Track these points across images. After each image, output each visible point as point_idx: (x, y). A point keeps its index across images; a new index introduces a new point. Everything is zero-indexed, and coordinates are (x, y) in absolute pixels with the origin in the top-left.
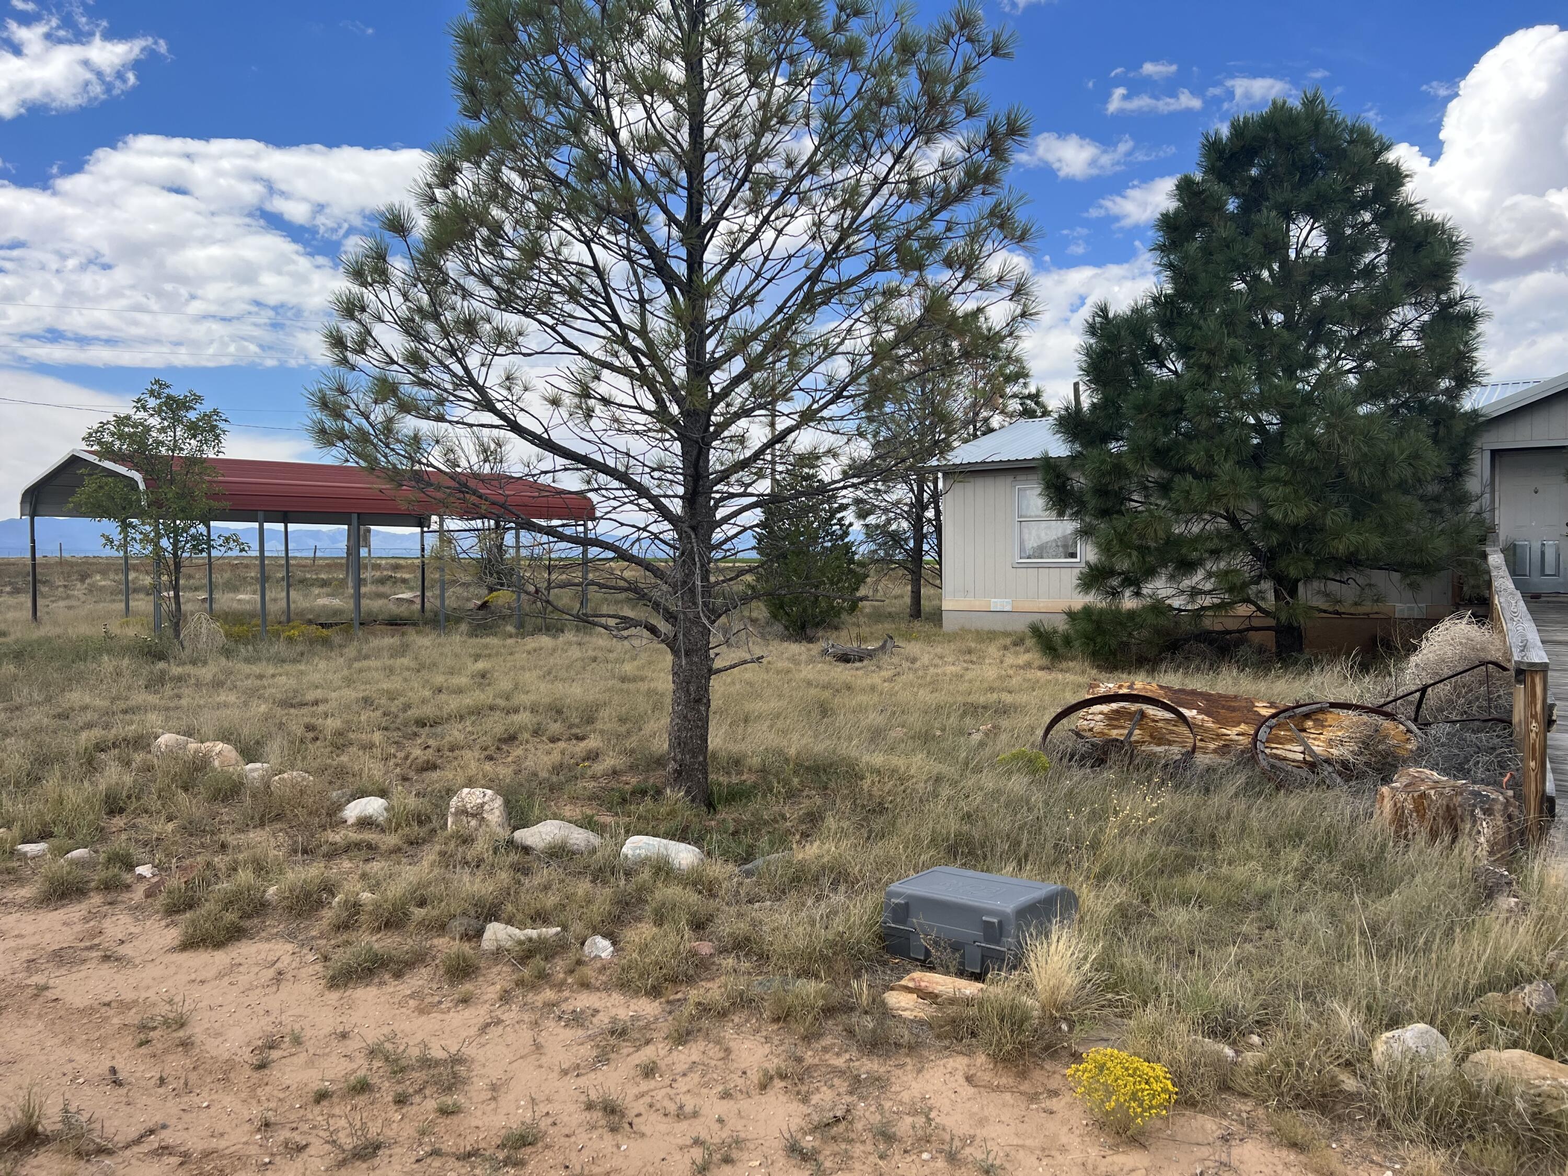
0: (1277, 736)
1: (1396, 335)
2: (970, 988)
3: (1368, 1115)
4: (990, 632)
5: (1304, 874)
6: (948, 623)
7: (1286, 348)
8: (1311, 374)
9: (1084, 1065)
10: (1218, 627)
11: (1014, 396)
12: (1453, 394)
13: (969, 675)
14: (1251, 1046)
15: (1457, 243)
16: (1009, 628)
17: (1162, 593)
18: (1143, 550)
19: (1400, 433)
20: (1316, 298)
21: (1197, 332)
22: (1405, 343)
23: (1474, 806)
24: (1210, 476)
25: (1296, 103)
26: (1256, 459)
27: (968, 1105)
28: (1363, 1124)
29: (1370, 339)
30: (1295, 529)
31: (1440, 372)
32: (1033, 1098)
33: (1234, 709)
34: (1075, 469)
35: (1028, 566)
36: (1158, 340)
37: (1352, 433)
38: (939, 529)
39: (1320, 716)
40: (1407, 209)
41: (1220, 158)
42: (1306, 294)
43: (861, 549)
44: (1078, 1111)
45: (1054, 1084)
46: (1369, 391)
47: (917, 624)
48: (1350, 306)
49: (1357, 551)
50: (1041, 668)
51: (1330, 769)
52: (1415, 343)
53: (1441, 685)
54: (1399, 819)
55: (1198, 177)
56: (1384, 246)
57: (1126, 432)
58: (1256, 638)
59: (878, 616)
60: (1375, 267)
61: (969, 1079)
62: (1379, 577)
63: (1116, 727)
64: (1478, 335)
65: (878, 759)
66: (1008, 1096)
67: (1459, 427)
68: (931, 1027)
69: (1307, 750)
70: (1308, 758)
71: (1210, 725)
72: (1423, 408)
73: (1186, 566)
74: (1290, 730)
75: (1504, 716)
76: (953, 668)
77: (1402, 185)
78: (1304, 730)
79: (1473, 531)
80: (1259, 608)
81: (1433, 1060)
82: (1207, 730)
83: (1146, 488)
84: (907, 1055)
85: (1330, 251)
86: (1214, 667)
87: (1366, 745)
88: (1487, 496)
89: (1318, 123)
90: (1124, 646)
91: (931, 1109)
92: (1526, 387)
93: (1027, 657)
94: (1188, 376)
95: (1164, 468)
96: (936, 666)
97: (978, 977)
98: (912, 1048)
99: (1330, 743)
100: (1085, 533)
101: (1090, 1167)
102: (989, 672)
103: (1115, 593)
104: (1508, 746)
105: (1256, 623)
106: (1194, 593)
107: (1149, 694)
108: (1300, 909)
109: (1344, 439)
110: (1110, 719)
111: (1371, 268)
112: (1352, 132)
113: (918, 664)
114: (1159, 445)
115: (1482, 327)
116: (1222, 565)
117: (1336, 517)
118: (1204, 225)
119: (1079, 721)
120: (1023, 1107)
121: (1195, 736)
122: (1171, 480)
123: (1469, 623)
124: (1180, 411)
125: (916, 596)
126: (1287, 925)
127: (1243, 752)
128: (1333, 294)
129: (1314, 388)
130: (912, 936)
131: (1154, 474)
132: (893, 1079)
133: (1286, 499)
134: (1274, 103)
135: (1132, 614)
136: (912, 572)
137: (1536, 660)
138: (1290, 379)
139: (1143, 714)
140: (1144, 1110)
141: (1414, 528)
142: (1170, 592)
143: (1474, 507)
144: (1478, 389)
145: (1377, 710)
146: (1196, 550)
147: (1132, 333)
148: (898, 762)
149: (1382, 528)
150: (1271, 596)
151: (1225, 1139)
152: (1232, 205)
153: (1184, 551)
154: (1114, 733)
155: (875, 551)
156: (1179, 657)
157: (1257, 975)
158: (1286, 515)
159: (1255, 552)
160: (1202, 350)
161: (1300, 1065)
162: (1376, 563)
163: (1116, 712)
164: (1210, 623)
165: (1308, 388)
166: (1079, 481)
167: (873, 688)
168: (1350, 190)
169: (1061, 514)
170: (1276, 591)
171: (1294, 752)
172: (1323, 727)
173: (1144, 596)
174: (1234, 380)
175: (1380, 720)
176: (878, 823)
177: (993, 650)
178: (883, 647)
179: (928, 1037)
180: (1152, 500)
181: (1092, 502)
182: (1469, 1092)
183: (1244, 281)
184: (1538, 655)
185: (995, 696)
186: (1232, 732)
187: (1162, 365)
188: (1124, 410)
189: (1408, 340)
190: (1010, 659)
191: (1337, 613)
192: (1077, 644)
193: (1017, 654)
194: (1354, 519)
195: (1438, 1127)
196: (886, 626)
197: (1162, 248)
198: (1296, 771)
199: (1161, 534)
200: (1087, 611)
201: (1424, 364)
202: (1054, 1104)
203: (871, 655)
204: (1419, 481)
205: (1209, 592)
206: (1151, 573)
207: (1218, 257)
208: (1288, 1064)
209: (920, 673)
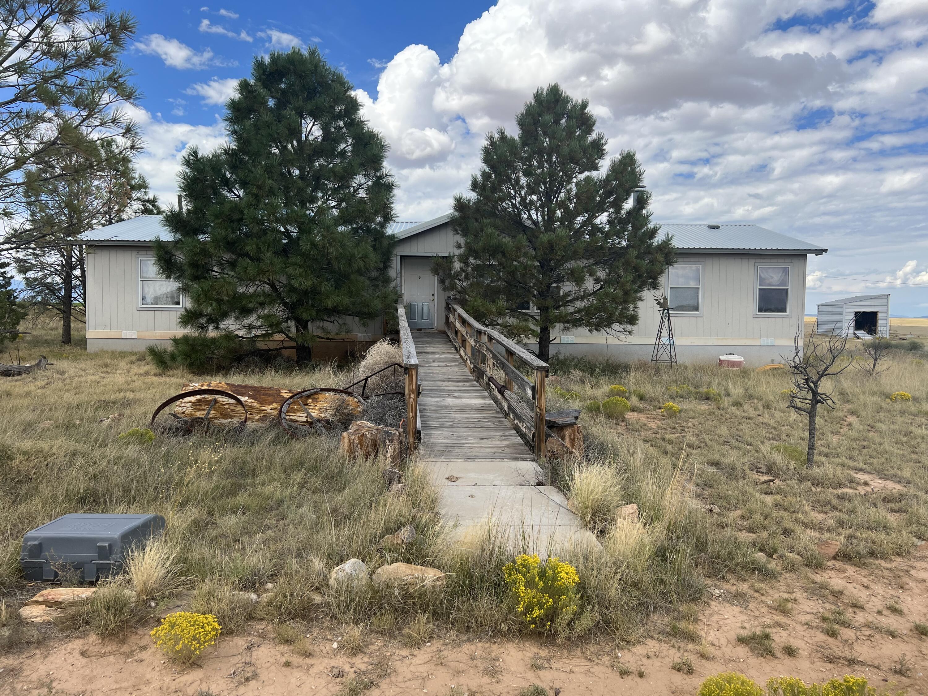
0: (293, 408)
1: (356, 191)
2: (85, 593)
3: (326, 614)
4: (121, 352)
5: (303, 485)
6: (91, 347)
7: (300, 190)
8: (315, 207)
9: (162, 626)
10: (265, 347)
11: (138, 199)
12: (383, 225)
13: (106, 381)
14: (266, 590)
15: (383, 146)
16: (135, 350)
17: (232, 327)
18: (219, 301)
19: (358, 243)
20: (317, 164)
21: (250, 174)
22: (360, 195)
23: (385, 438)
24: (259, 260)
25: (305, 52)
26: (285, 252)
27: (82, 671)
28: (324, 620)
29: (344, 191)
30: (306, 292)
31: (376, 213)
32: (130, 654)
33: (269, 395)
34: (177, 249)
35: (148, 310)
36: (228, 175)
37: (334, 241)
38: (83, 284)
39: (316, 396)
40: (360, 124)
41: (264, 74)
42: (311, 162)
43: (22, 295)
44: (159, 656)
45: (143, 643)
46: (344, 219)
47: (67, 348)
48: (333, 171)
49: (338, 305)
50: (155, 375)
51: (320, 425)
52: (365, 196)
53: (374, 376)
54: (352, 450)
55: (252, 82)
56: (350, 141)
57: (209, 229)
58: (286, 353)
59: (37, 342)
60: (346, 152)
61: (83, 654)
62: (349, 320)
63: (199, 410)
64: (394, 196)
65: (27, 445)
66: (111, 658)
67: (385, 243)
68: (56, 625)
69: (309, 415)
70: (309, 420)
71: (256, 405)
72: (369, 231)
73: (245, 312)
74: (300, 405)
75: (402, 391)
76: (93, 378)
77: (358, 110)
78: (307, 405)
79: (393, 297)
80: (288, 336)
81: (358, 577)
82: (254, 408)
83: (222, 264)
84: (37, 648)
85: (323, 139)
86: (262, 371)
87: (338, 411)
88: (398, 279)
89: (316, 66)
90: (209, 359)
91: (52, 681)
92: (416, 225)
93: (147, 368)
94: (246, 199)
95: (233, 253)
96: (80, 376)
97: (92, 584)
98: (40, 643)
99: (320, 410)
100: (184, 289)
101: (165, 689)
102: (119, 379)
103: (203, 327)
104: (403, 406)
105: (286, 344)
106: (251, 327)
107: (220, 389)
108: (299, 506)
109: (330, 244)
110: (196, 405)
111: (343, 152)
112: (333, 75)
113: (66, 376)
114: (229, 239)
115: (396, 192)
116: (266, 311)
117: (326, 287)
118: (255, 111)
119: (176, 408)
120: (122, 662)
121: (246, 411)
122: (236, 261)
123: (389, 344)
124: (241, 220)
125: (67, 328)
126: (291, 516)
127: (273, 419)
128: (325, 163)
129: (316, 214)
130: (44, 565)
131: (227, 256)
132: (25, 667)
133: (300, 275)
134: (294, 48)
135: (213, 340)
136: (63, 312)
137: (413, 363)
138: (303, 208)
139: (216, 401)
140: (201, 645)
141: (365, 294)
142: (238, 326)
143: (393, 284)
144: (395, 224)
145: (345, 392)
146: (251, 302)
147: (213, 169)
148: (44, 445)
149: (350, 294)
150: (293, 329)
151: (249, 648)
152: (271, 103)
153: (244, 302)
154: (198, 414)
155: (34, 297)
156: (242, 365)
157: (273, 548)
158: (300, 285)
159: (285, 304)
160: (254, 185)
161: (292, 595)
162: (346, 312)
163: (200, 400)
164: (261, 345)
165: (312, 214)
166: (180, 257)
167: (28, 394)
168: (333, 107)
169: (168, 277)
170: (297, 327)
171: (301, 417)
172: (317, 402)
173: (221, 329)
174: (272, 205)
175: (344, 396)
176: (23, 490)
177: (123, 364)
178: (38, 365)
179: (54, 632)
180: (226, 271)
181: (188, 271)
182: (374, 590)
183: (278, 148)
184: (414, 360)
185: (122, 394)
186: (268, 408)
187: (231, 191)
188: (208, 216)
189: (362, 194)
190: (135, 370)
191: (328, 338)
192: (179, 359)
193: (140, 366)
194: (336, 288)
195: (360, 612)
196: (42, 349)
197: (230, 120)
198: (301, 427)
199: (230, 292)
200: (186, 338)
201: (369, 208)
202: (144, 655)
203: (28, 370)
204: (367, 269)
205: (259, 327)
206: (225, 315)
207: (262, 132)
208: (285, 596)
209: (68, 382)
